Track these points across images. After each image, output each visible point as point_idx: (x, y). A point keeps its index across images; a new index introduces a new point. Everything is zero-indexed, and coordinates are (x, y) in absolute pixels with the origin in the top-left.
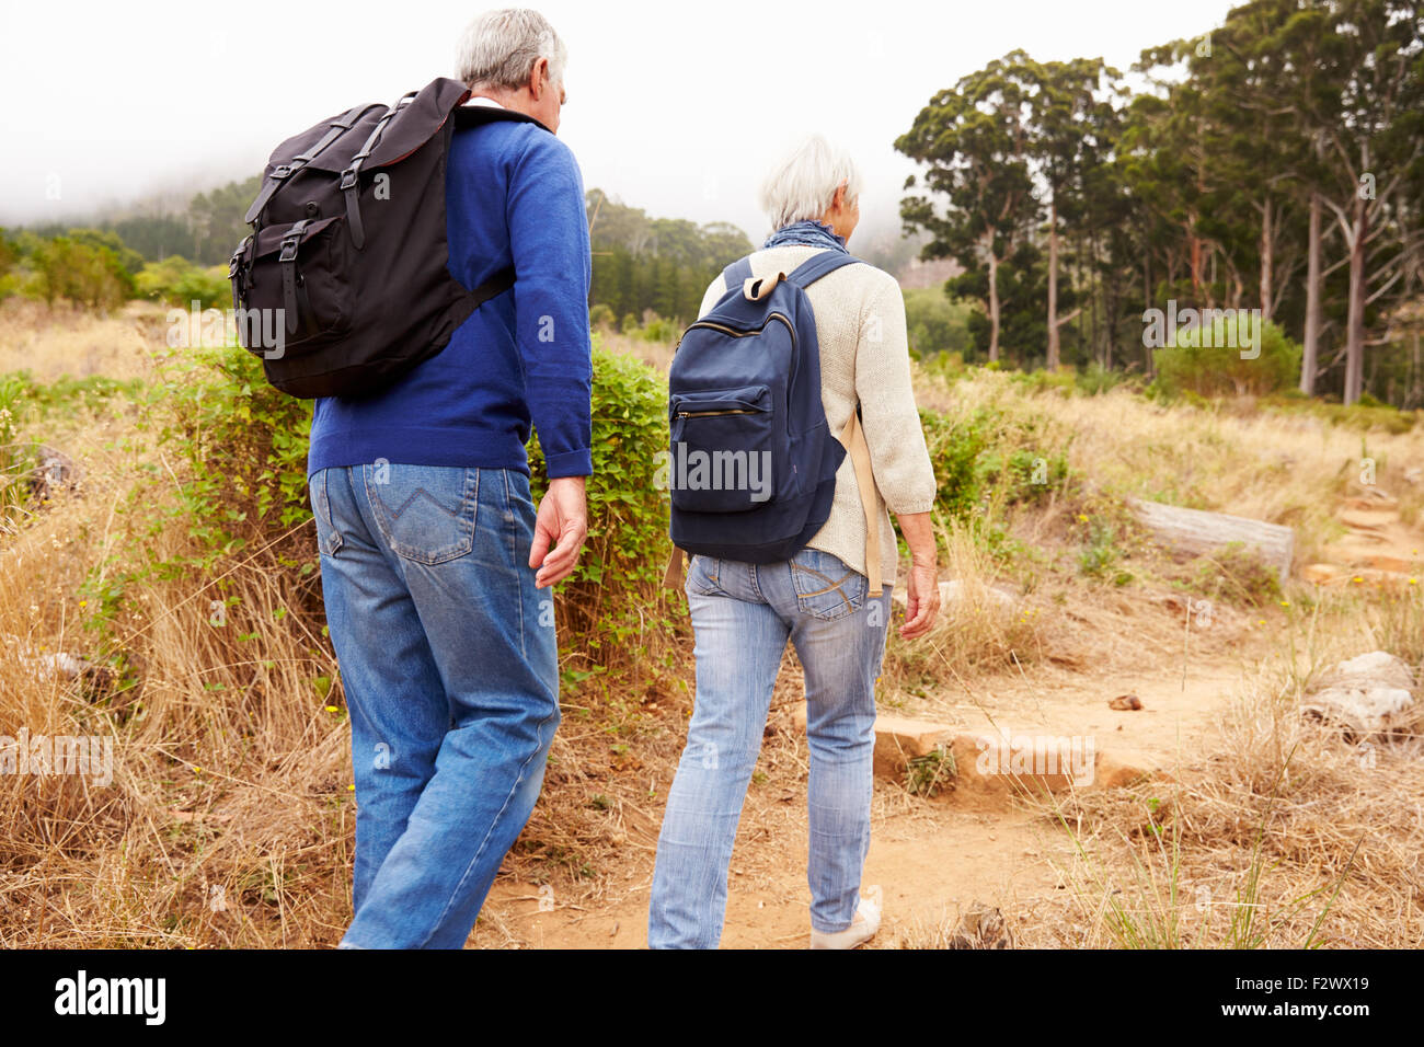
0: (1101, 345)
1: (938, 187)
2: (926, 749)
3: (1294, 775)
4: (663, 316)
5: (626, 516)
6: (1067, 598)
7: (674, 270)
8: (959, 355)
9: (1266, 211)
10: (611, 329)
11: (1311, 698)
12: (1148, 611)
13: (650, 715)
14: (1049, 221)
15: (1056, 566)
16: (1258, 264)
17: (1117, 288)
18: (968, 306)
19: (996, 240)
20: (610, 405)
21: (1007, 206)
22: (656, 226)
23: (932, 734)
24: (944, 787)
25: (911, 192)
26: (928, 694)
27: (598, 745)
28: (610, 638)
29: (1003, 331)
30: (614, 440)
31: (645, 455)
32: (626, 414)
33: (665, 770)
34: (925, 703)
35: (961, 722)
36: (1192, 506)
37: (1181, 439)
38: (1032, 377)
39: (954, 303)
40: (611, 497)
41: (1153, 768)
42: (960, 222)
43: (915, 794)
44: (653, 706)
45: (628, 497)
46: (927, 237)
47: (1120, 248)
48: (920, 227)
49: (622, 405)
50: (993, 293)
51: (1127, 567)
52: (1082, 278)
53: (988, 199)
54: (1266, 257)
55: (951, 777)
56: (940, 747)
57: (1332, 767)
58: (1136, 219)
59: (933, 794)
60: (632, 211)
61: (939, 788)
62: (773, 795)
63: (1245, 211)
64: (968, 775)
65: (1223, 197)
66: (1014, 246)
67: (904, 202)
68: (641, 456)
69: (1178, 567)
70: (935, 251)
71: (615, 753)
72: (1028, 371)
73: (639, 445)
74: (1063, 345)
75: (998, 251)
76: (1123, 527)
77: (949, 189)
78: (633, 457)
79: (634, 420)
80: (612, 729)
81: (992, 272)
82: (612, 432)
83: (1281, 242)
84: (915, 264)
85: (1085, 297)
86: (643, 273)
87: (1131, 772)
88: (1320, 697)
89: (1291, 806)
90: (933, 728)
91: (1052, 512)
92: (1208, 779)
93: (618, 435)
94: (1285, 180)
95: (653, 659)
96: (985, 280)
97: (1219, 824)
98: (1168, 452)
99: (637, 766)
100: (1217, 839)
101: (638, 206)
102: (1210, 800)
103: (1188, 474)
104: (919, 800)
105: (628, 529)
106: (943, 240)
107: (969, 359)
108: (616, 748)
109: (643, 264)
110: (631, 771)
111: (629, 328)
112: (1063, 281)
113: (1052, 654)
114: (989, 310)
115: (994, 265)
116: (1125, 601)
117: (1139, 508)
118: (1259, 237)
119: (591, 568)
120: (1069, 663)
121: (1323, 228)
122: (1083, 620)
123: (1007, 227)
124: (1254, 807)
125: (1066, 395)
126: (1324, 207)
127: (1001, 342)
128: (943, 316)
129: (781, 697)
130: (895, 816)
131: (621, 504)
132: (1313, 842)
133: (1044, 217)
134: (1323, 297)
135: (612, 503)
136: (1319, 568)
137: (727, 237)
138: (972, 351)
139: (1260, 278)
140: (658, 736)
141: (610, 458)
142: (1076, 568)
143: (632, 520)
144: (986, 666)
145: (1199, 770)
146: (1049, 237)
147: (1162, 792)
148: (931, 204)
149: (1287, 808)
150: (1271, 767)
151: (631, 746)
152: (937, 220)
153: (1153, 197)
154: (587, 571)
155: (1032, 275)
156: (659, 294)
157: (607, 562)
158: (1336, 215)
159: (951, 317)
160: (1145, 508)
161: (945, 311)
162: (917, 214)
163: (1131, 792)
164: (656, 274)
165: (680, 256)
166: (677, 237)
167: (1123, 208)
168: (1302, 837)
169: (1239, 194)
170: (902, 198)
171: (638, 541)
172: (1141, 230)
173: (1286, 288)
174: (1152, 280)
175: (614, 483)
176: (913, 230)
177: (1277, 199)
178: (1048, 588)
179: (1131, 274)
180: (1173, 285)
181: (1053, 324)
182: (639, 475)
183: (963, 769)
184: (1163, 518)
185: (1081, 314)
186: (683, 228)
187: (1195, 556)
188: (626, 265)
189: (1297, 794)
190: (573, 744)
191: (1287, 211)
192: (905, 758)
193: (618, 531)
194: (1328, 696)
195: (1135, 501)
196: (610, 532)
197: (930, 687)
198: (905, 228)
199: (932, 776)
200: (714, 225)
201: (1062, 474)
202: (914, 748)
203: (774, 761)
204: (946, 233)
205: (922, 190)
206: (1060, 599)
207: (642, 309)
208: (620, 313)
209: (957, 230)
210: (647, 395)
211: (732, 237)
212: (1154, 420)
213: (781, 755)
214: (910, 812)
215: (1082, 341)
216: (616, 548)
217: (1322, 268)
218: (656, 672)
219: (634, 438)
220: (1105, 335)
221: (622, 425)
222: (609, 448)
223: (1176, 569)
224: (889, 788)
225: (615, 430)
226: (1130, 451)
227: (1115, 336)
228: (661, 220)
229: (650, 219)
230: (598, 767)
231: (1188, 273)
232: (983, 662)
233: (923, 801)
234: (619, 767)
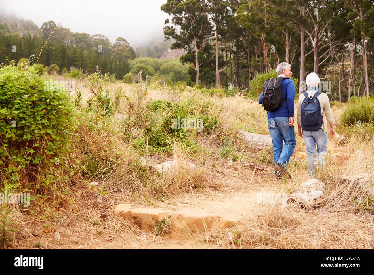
0: (234, 79)
1: (177, 23)
2: (161, 219)
3: (283, 220)
4: (77, 68)
5: (50, 139)
6: (216, 165)
7: (82, 52)
8: (185, 83)
9: (287, 34)
10: (57, 73)
11: (291, 195)
12: (243, 169)
13: (60, 212)
14: (215, 36)
15: (213, 154)
16: (285, 51)
17: (239, 60)
18: (188, 66)
19: (197, 42)
20: (43, 97)
21: (201, 30)
22: (74, 35)
23: (163, 213)
24: (167, 232)
25: (167, 25)
26: (164, 200)
27: (39, 224)
28: (43, 184)
29: (200, 74)
30: (44, 111)
31: (56, 116)
32: (48, 101)
33: (64, 232)
34: (163, 203)
35: (175, 209)
36: (260, 133)
37: (258, 111)
38: (210, 90)
39: (183, 64)
40: (43, 132)
41: (238, 221)
42: (185, 35)
43: (157, 235)
44: (62, 209)
45: (50, 132)
46: (173, 41)
47: (239, 45)
48: (171, 37)
49: (47, 97)
50: (196, 61)
51: (237, 154)
52: (227, 56)
53: (194, 28)
54: (287, 49)
55: (170, 228)
56: (166, 218)
57: (295, 217)
58: (244, 36)
59: (163, 234)
60: (66, 30)
61: (165, 232)
62: (105, 239)
63: (281, 34)
64: (175, 227)
65: (272, 29)
66: (203, 45)
67: (165, 28)
68: (55, 116)
69: (255, 154)
70: (176, 46)
71: (45, 226)
72: (209, 88)
73: (54, 112)
74: (221, 79)
75: (198, 47)
76: (236, 141)
77: (181, 24)
78: (52, 117)
79: (52, 103)
80: (44, 217)
81: (196, 53)
82: (43, 107)
83: (292, 44)
84: (169, 50)
85: (228, 62)
86: (70, 53)
87: (230, 223)
88: (294, 195)
89: (281, 230)
90: (165, 211)
91: (213, 136)
92: (255, 223)
93: (46, 109)
94: (293, 23)
95: (62, 192)
96: (194, 56)
97: (258, 238)
98: (253, 115)
99: (53, 231)
100: (258, 243)
101: (67, 28)
102: (255, 230)
103: (260, 122)
104: (159, 237)
105: (50, 143)
106: (179, 42)
107: (189, 84)
108: (45, 225)
109: (70, 49)
110: (51, 233)
111: (64, 73)
112: (221, 57)
113: (209, 185)
114: (195, 67)
115: (197, 51)
116: (236, 166)
117: (242, 134)
118: (285, 43)
119: (36, 158)
120: (216, 187)
121: (305, 40)
122: (221, 173)
123: (201, 38)
124: (270, 232)
125: (221, 96)
126: (305, 33)
127: (200, 78)
128: (180, 69)
129: (110, 203)
130: (149, 243)
131: (47, 134)
132: (287, 242)
133: (214, 35)
134: (305, 64)
135: (44, 134)
136: (301, 153)
137: (101, 40)
138: (190, 81)
139: (285, 57)
140: (62, 220)
141: (43, 117)
142: (220, 155)
143: (53, 141)
144: (185, 189)
145: (253, 220)
146: (215, 42)
147: (240, 229)
148: (174, 29)
149: (280, 231)
150: (276, 218)
151: (52, 224)
152: (177, 35)
153: (250, 28)
154: (34, 159)
155: (210, 54)
156: (76, 61)
157: (42, 156)
158: (309, 36)
159: (182, 70)
160: (244, 134)
161: (180, 67)
162: (169, 33)
163: (230, 229)
164: (75, 53)
165: (84, 47)
166: (82, 39)
167: (239, 32)
168: (284, 240)
169: (278, 28)
170: (164, 27)
171: (54, 148)
172: (247, 40)
173: (294, 60)
174: (250, 57)
175: (44, 126)
176: (168, 38)
177: (290, 30)
178: (210, 162)
179: (243, 54)
180: (257, 59)
181: (217, 72)
182: (54, 123)
183: (174, 225)
184: (250, 137)
185: (227, 68)
186: (85, 36)
187: (260, 150)
188: (63, 50)
189: (284, 226)
190: (28, 224)
191: (293, 35)
192: (153, 222)
193: (47, 144)
194: (296, 194)
195: (240, 132)
196: (43, 145)
197: (165, 198)
198: (165, 37)
199: (163, 228)
200: (96, 35)
201: (216, 123)
202: (156, 219)
203: (106, 226)
204: (180, 40)
205: (171, 24)
206: (214, 166)
207: (70, 66)
208: (61, 68)
209: (184, 39)
210: (57, 94)
211: (103, 40)
212: (250, 104)
213: (109, 224)
214: (155, 241)
215: (227, 78)
216: (46, 151)
217: (305, 54)
218: (63, 196)
219: (52, 109)
220: (235, 76)
221: (48, 105)
222: (42, 113)
223: (254, 155)
224: (148, 233)
225: (45, 106)
226: (241, 115)
227: (238, 76)
228: (77, 33)
229: (72, 32)
230: (38, 232)
231: (262, 55)
232: (184, 188)
233: (160, 237)
234: (47, 232)
